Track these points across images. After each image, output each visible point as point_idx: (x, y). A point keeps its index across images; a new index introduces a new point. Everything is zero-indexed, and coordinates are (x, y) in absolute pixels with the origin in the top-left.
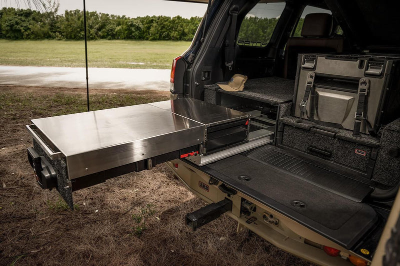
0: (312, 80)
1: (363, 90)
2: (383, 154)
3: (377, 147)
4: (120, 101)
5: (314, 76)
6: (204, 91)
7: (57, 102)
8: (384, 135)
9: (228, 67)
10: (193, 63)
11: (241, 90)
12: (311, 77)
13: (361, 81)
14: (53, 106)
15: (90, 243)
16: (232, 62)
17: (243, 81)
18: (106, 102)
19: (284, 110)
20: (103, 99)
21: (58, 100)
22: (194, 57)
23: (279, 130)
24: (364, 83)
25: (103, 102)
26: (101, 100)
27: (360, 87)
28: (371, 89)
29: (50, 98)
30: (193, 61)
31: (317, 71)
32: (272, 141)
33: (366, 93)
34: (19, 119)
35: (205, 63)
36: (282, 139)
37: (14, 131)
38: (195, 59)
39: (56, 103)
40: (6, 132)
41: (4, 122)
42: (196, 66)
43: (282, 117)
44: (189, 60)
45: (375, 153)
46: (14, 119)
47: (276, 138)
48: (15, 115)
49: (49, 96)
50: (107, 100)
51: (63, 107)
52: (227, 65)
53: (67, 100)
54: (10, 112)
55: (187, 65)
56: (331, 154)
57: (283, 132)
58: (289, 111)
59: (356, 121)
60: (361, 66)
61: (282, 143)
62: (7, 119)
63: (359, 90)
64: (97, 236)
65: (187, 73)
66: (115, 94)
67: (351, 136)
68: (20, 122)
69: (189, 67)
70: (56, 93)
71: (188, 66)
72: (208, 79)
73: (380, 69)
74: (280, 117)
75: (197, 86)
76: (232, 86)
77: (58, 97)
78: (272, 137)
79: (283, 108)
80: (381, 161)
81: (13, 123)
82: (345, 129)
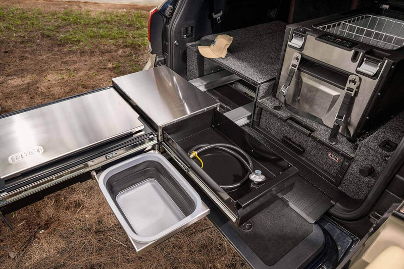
0: (297, 63)
1: (350, 89)
2: (355, 168)
3: (351, 160)
4: (129, 20)
5: (300, 58)
6: (186, 51)
7: (65, 20)
8: (360, 149)
9: (216, 18)
10: (172, 17)
11: (224, 57)
12: (297, 59)
13: (350, 78)
14: (61, 25)
15: (83, 193)
16: (221, 12)
17: (227, 45)
18: (115, 21)
19: (263, 91)
20: (111, 18)
21: (67, 17)
22: (173, 10)
23: (256, 112)
24: (354, 81)
25: (112, 21)
26: (109, 19)
27: (348, 85)
28: (360, 88)
29: (58, 15)
30: (171, 15)
31: (304, 52)
32: (248, 121)
33: (353, 94)
34: (27, 42)
35: (185, 17)
36: (259, 122)
37: (23, 58)
38: (173, 12)
39: (64, 22)
40: (14, 59)
41: (13, 46)
42: (175, 23)
43: (261, 98)
44: (167, 13)
45: (347, 164)
46: (22, 42)
47: (253, 120)
48: (24, 37)
49: (57, 13)
50: (116, 19)
51: (71, 27)
52: (215, 16)
53: (75, 18)
54: (19, 34)
55: (165, 20)
56: (304, 150)
57: (261, 114)
58: (271, 91)
59: (335, 123)
60: (354, 59)
61: (259, 125)
62: (16, 42)
63: (346, 88)
64: (90, 185)
65: (165, 30)
66: (125, 10)
67: (327, 139)
68: (29, 47)
69: (167, 23)
70: (65, 8)
71: (167, 21)
72: (191, 36)
73: (376, 67)
74: (258, 99)
75: (177, 46)
76: (213, 51)
77: (66, 14)
78: (249, 118)
79: (263, 89)
80: (351, 174)
81: (22, 48)
82: (325, 125)
